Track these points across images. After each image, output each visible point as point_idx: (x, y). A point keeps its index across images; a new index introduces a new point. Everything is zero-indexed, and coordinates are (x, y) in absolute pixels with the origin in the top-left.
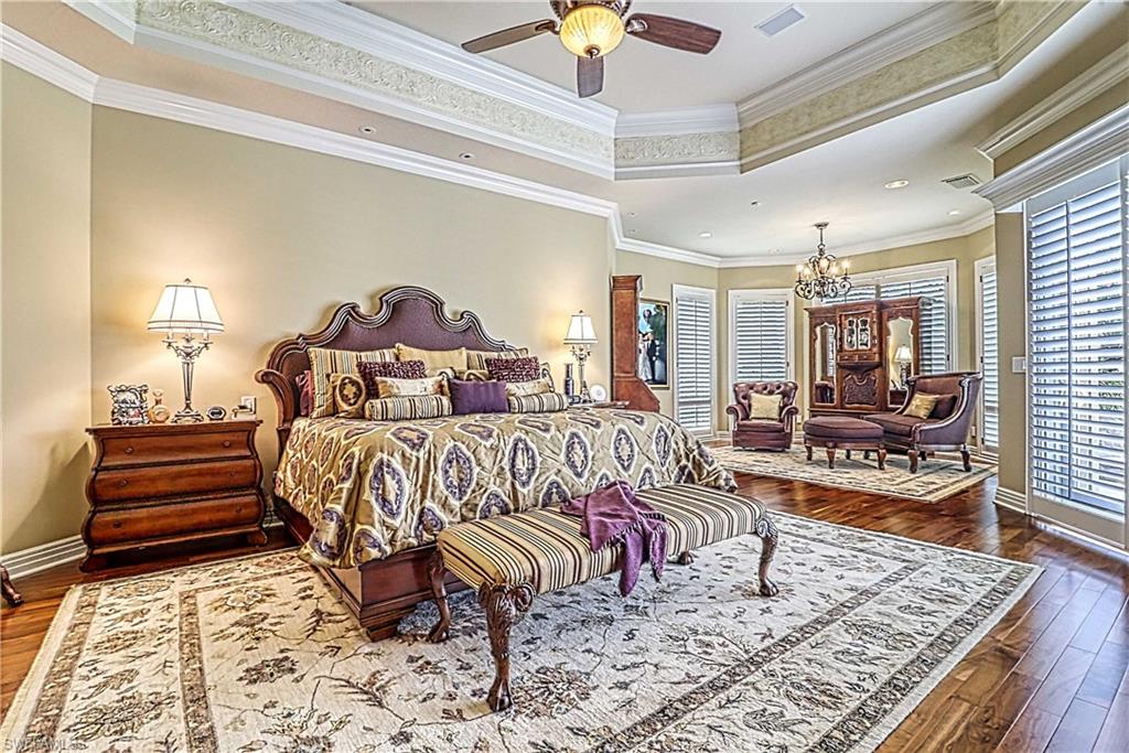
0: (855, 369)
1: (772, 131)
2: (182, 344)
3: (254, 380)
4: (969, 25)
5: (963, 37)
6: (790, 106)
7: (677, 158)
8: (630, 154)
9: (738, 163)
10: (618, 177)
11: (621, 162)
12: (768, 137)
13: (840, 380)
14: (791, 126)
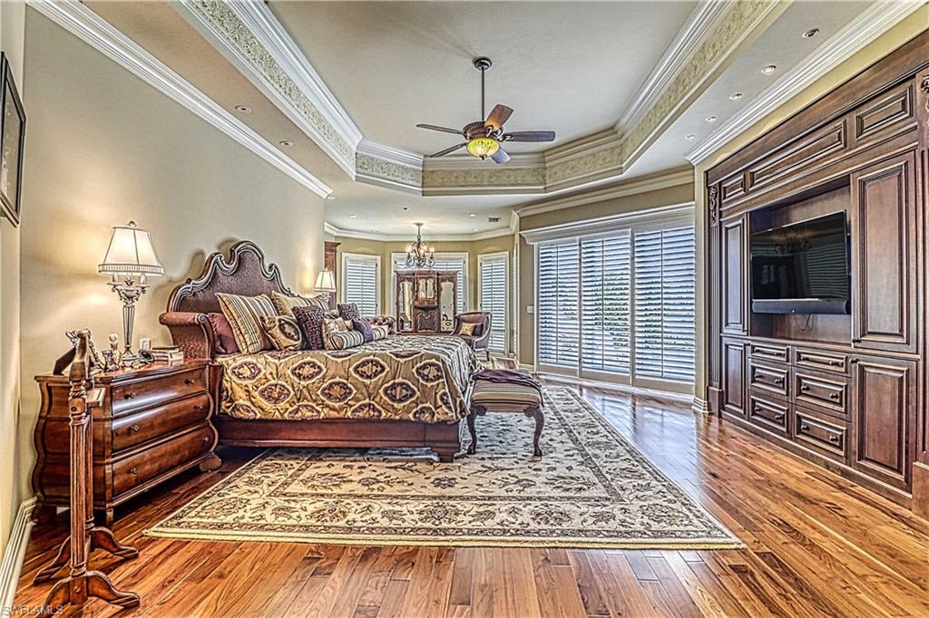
0: (425, 309)
1: (442, 178)
2: (124, 287)
3: (158, 322)
4: (536, 166)
5: (534, 170)
6: (455, 169)
7: (390, 177)
8: (365, 166)
9: (421, 189)
10: (358, 179)
11: (359, 169)
12: (440, 181)
13: (415, 316)
14: (454, 179)
